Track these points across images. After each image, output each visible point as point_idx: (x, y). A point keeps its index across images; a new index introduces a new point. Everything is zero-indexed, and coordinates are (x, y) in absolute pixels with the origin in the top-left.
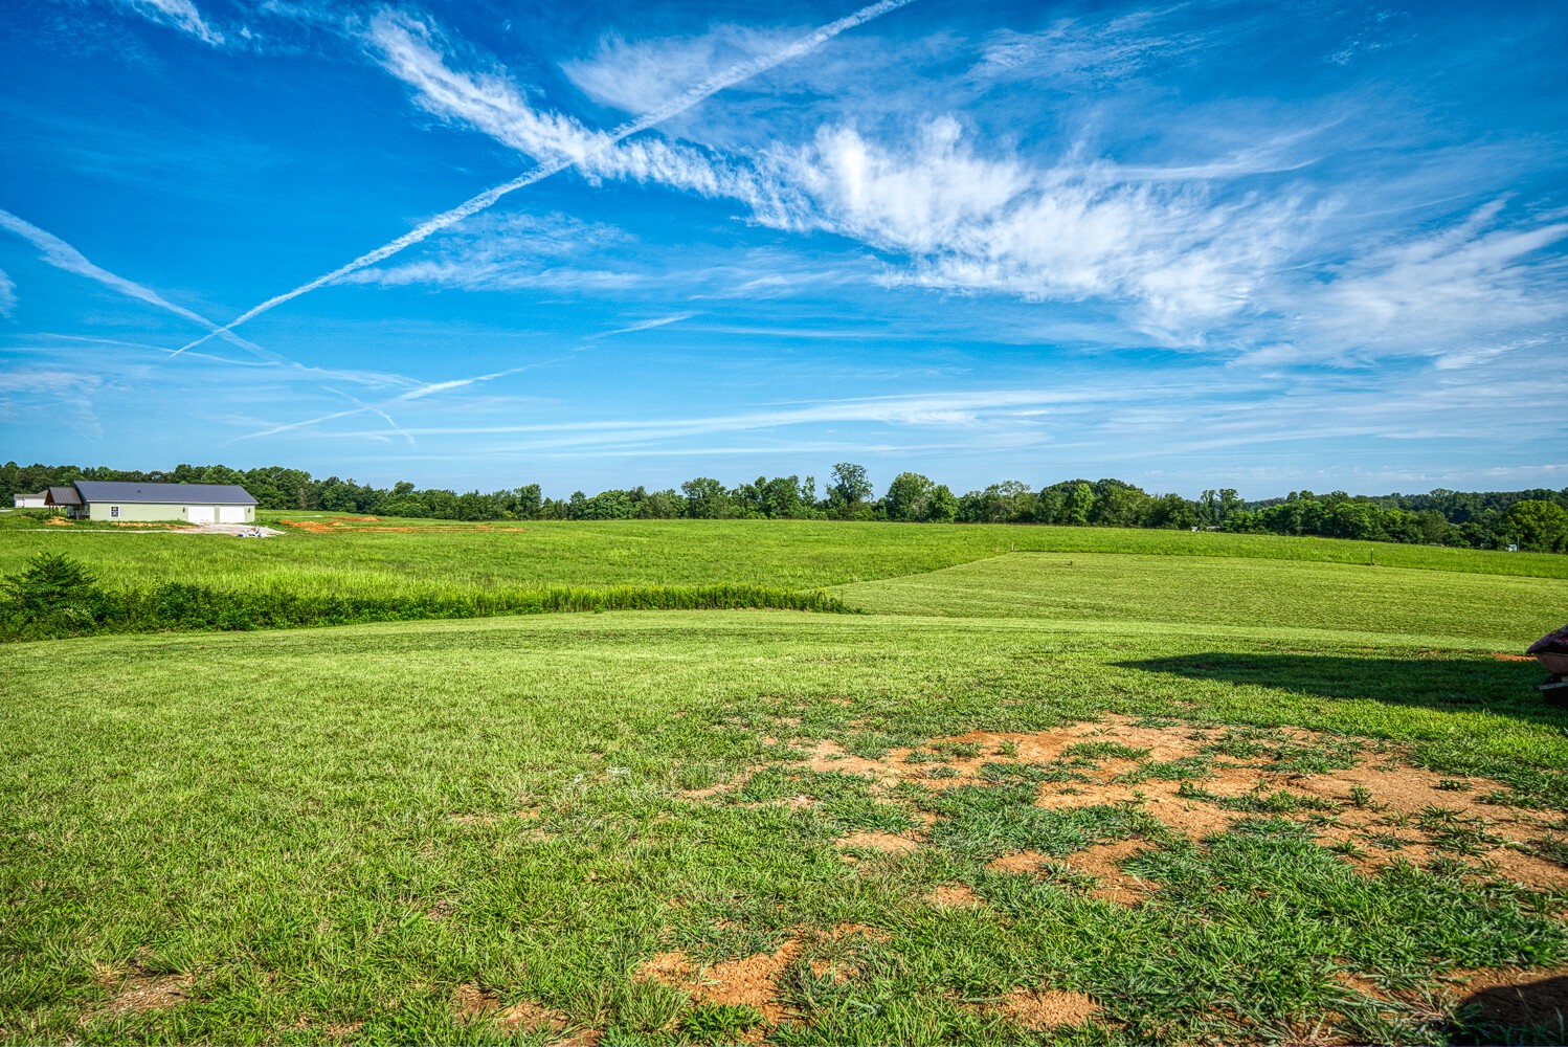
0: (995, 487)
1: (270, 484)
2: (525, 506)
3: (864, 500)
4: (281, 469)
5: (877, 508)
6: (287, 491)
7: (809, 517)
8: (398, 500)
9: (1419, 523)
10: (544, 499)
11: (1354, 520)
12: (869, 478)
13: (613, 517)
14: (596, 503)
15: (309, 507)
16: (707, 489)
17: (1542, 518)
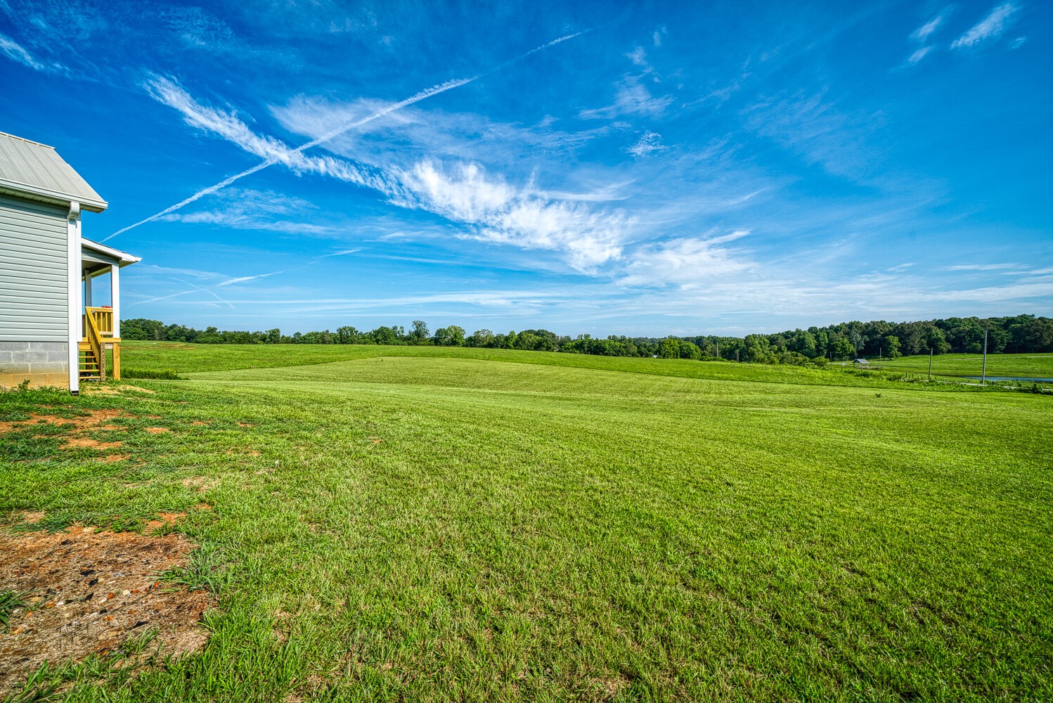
0: (478, 332)
1: (138, 327)
2: (272, 340)
3: (427, 337)
4: (144, 320)
5: (431, 340)
6: (148, 331)
7: (398, 344)
8: (208, 336)
9: (625, 347)
10: (281, 336)
11: (603, 346)
12: (428, 327)
14: (304, 338)
15: (161, 339)
17: (671, 346)
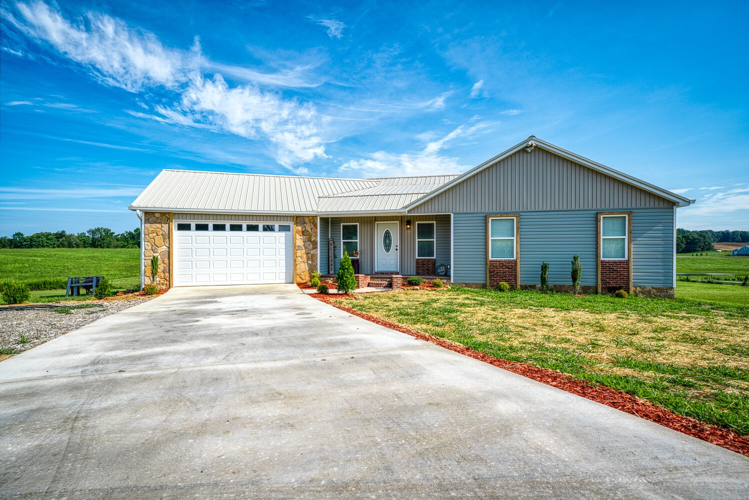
13: (43, 246)
14: (31, 239)
16: (103, 233)
